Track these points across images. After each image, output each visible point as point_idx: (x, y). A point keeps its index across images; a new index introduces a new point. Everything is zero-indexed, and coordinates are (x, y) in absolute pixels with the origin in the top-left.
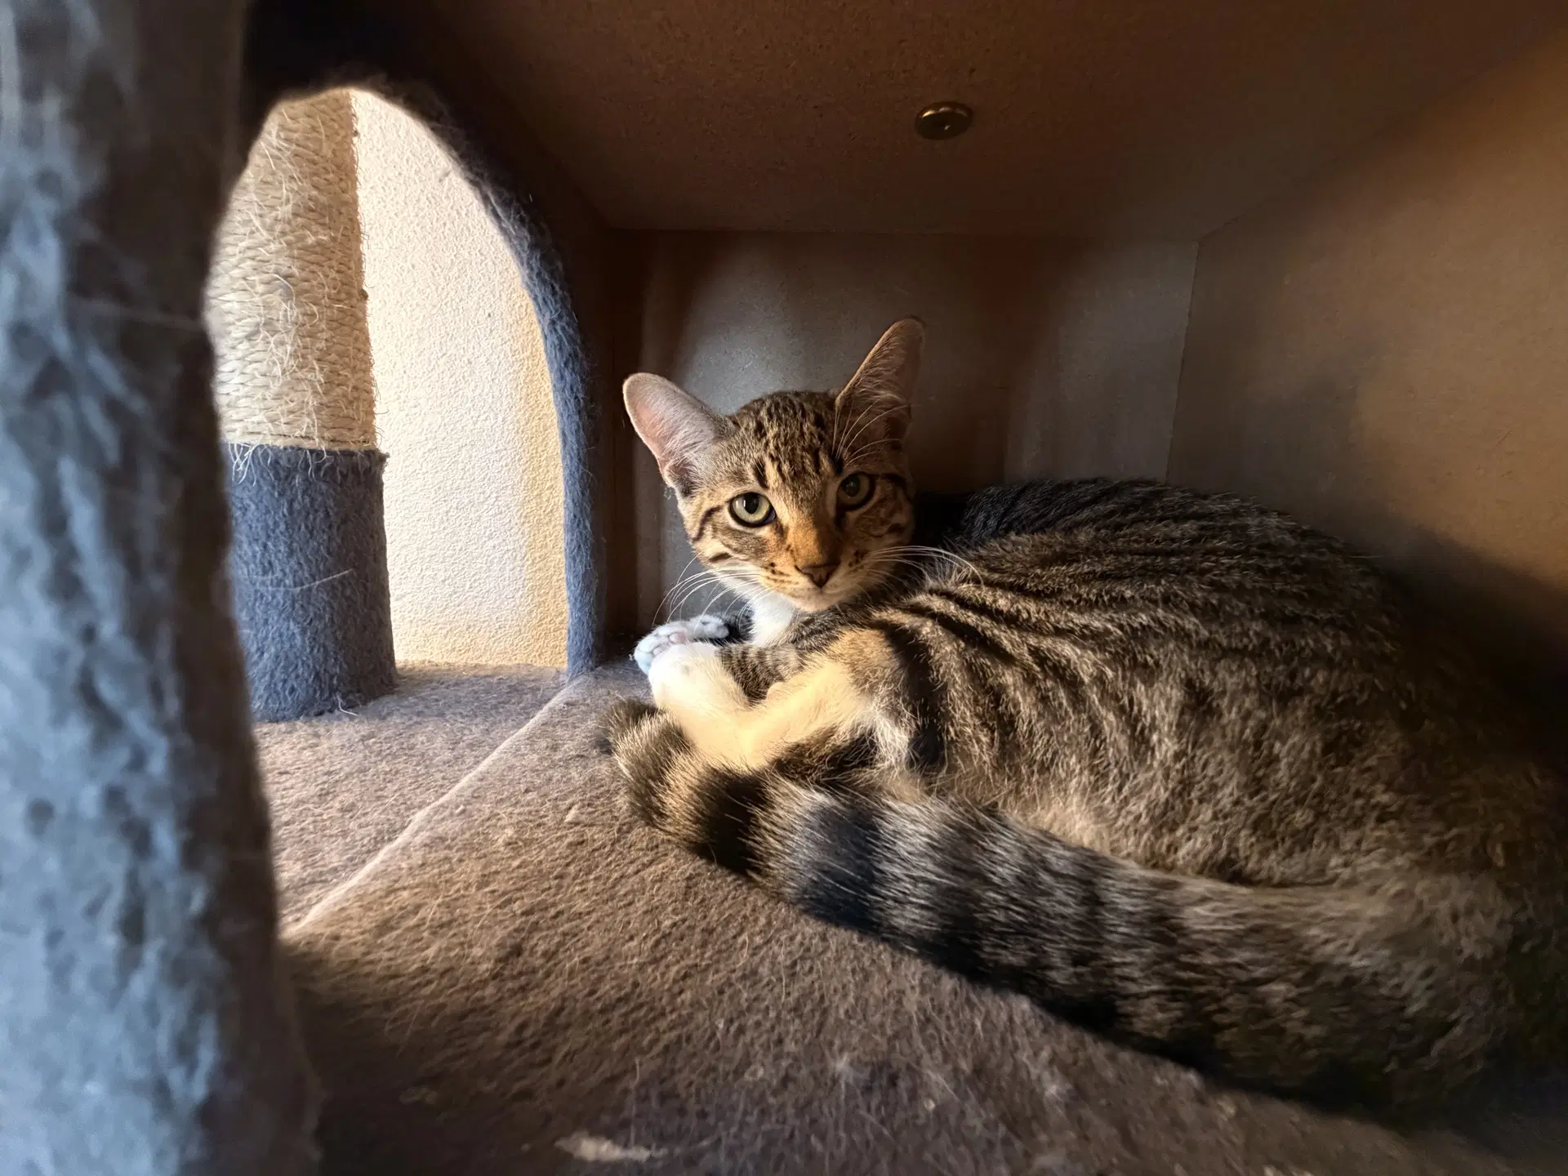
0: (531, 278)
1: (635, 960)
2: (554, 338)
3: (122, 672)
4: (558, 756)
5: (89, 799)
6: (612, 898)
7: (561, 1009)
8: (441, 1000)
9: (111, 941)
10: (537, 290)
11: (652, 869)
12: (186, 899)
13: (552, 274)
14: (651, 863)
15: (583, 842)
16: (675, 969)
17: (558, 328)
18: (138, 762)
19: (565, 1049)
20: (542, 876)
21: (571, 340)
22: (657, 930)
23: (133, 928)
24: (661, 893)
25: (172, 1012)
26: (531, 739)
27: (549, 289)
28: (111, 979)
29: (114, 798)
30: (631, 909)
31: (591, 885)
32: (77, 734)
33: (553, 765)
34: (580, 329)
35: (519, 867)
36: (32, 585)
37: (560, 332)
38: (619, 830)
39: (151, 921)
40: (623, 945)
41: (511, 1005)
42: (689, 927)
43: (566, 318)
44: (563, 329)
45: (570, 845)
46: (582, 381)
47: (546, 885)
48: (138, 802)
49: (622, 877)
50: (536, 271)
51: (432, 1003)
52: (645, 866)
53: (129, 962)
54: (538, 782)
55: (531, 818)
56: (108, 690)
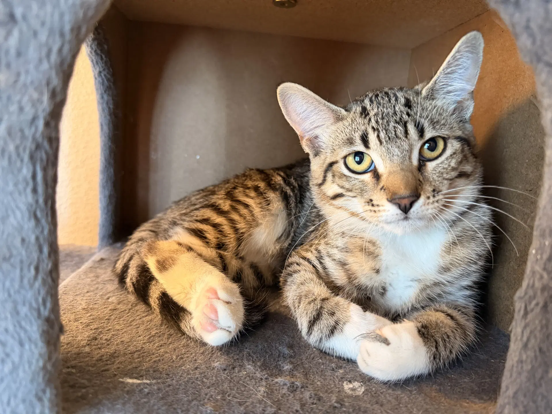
0: (91, 53)
1: (142, 342)
2: (100, 79)
3: (42, 211)
4: (99, 280)
5: (33, 238)
6: (131, 326)
7: (115, 353)
8: (69, 350)
9: (33, 271)
10: (93, 58)
11: (147, 317)
12: (47, 265)
13: (101, 51)
14: (146, 316)
15: (116, 309)
16: (157, 344)
17: (103, 75)
18: (42, 232)
19: (118, 361)
20: (100, 319)
21: (108, 80)
22: (150, 334)
23: (37, 269)
24: (151, 324)
25: (43, 292)
26: (86, 273)
27: (99, 57)
28: (32, 281)
29: (37, 239)
30: (139, 329)
31: (121, 322)
32: (33, 223)
33: (98, 283)
34: (113, 75)
35: (90, 316)
36: (29, 190)
37: (104, 77)
38: (131, 306)
39: (41, 269)
40: (136, 338)
41: (96, 352)
42: (163, 334)
43: (107, 70)
44: (105, 75)
45: (110, 310)
46: (113, 99)
47: (103, 321)
48: (41, 240)
49: (134, 320)
50: (94, 49)
51: (66, 350)
52: (143, 317)
53: (36, 277)
54: (92, 289)
55: (91, 301)
56: (39, 214)
